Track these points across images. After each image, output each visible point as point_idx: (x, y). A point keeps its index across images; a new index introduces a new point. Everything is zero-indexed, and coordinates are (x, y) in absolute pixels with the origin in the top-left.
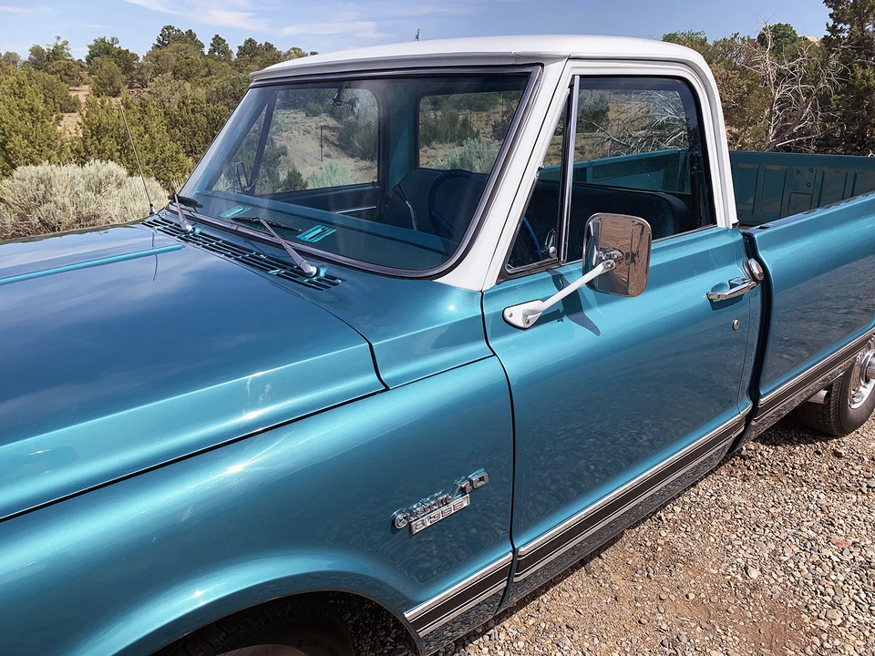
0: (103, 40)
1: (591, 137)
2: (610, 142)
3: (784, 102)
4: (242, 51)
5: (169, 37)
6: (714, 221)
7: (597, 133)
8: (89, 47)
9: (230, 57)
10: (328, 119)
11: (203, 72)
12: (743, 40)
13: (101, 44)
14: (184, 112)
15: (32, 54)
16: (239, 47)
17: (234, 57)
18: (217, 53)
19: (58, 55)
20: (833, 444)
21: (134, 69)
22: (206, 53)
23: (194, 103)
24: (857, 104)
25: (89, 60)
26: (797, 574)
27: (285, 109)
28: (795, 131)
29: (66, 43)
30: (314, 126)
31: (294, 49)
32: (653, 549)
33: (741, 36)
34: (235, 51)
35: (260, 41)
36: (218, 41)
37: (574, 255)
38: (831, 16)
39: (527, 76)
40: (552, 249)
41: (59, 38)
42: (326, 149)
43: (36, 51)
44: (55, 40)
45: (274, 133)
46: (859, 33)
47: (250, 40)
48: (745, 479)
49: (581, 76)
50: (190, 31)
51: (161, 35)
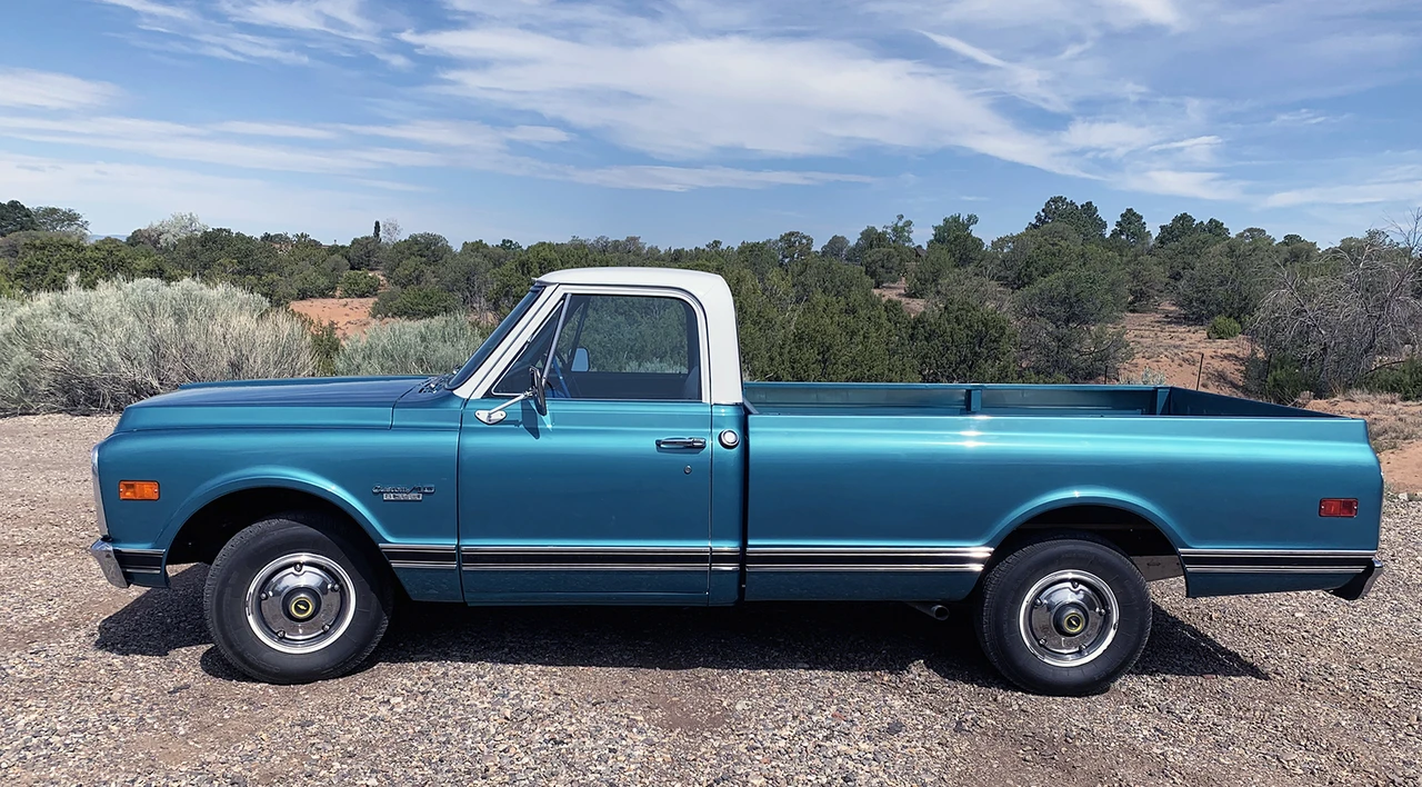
0: (956, 219)
4: (1168, 233)
5: (1054, 214)
6: (702, 398)
8: (936, 228)
9: (1144, 242)
10: (1242, 344)
13: (953, 224)
15: (862, 238)
16: (1163, 227)
17: (1152, 241)
18: (1123, 237)
22: (1107, 236)
29: (909, 223)
30: (1210, 353)
31: (1250, 230)
34: (1155, 233)
35: (1202, 218)
36: (1130, 220)
41: (901, 217)
43: (869, 234)
44: (897, 220)
47: (1185, 218)
49: (574, 294)
50: (1089, 204)
51: (1043, 211)
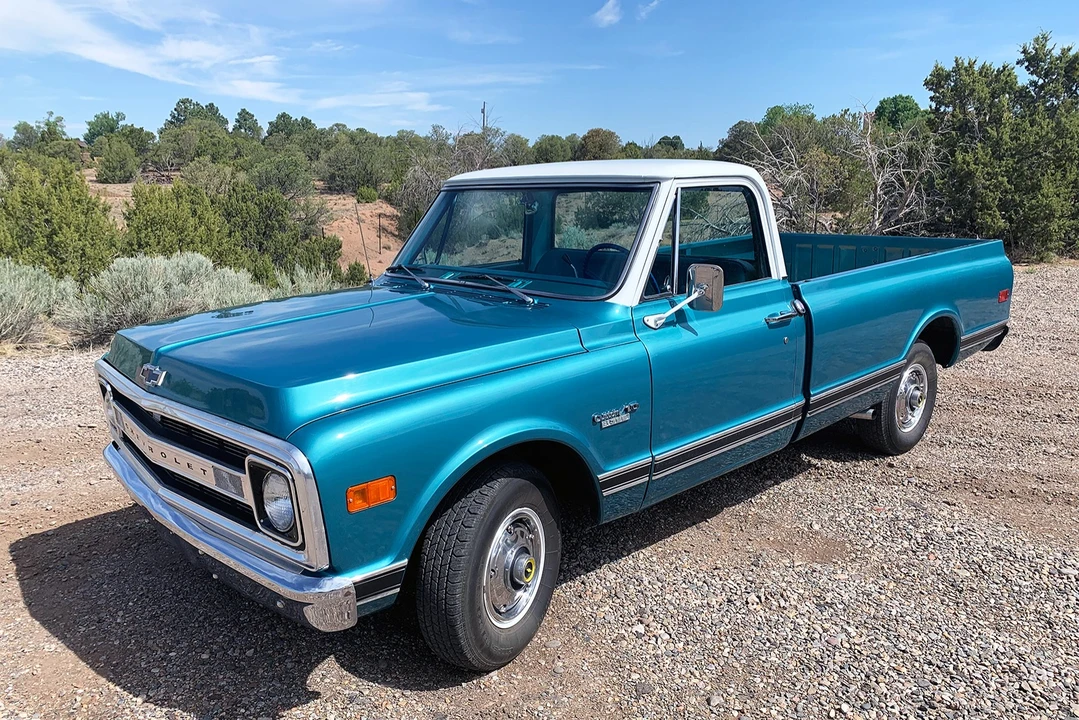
0: (106, 116)
1: (688, 224)
2: (709, 230)
3: (888, 187)
4: (275, 128)
5: (185, 113)
6: (770, 275)
7: (695, 220)
8: (89, 123)
9: (259, 135)
10: (384, 206)
11: (232, 153)
12: (854, 116)
13: (104, 121)
14: (233, 200)
15: (18, 132)
16: (270, 123)
17: (264, 134)
18: (243, 130)
19: (55, 133)
20: (889, 460)
21: (149, 150)
22: (230, 130)
23: (244, 191)
24: (961, 188)
25: (90, 138)
26: (847, 526)
27: (332, 194)
28: (900, 215)
29: (60, 119)
30: (368, 214)
31: (337, 125)
32: (745, 517)
33: (852, 111)
34: (266, 128)
35: (296, 116)
36: (245, 117)
37: (681, 291)
38: (932, 99)
39: (651, 189)
40: (668, 287)
41: (50, 114)
42: (384, 239)
43: (23, 129)
44: (47, 116)
45: (324, 222)
46: (961, 116)
47: (284, 115)
48: (817, 480)
49: (682, 188)
50: (212, 105)
51: (175, 110)
